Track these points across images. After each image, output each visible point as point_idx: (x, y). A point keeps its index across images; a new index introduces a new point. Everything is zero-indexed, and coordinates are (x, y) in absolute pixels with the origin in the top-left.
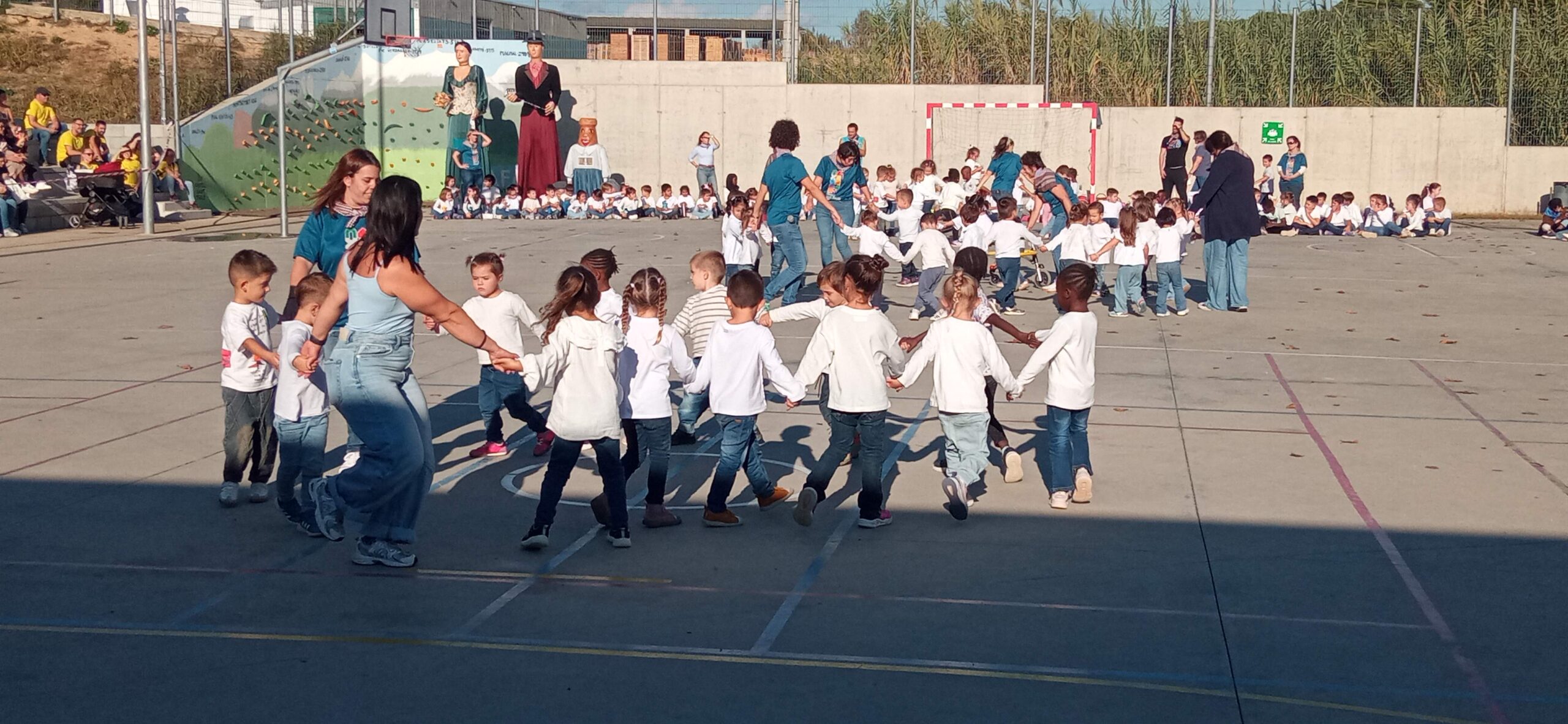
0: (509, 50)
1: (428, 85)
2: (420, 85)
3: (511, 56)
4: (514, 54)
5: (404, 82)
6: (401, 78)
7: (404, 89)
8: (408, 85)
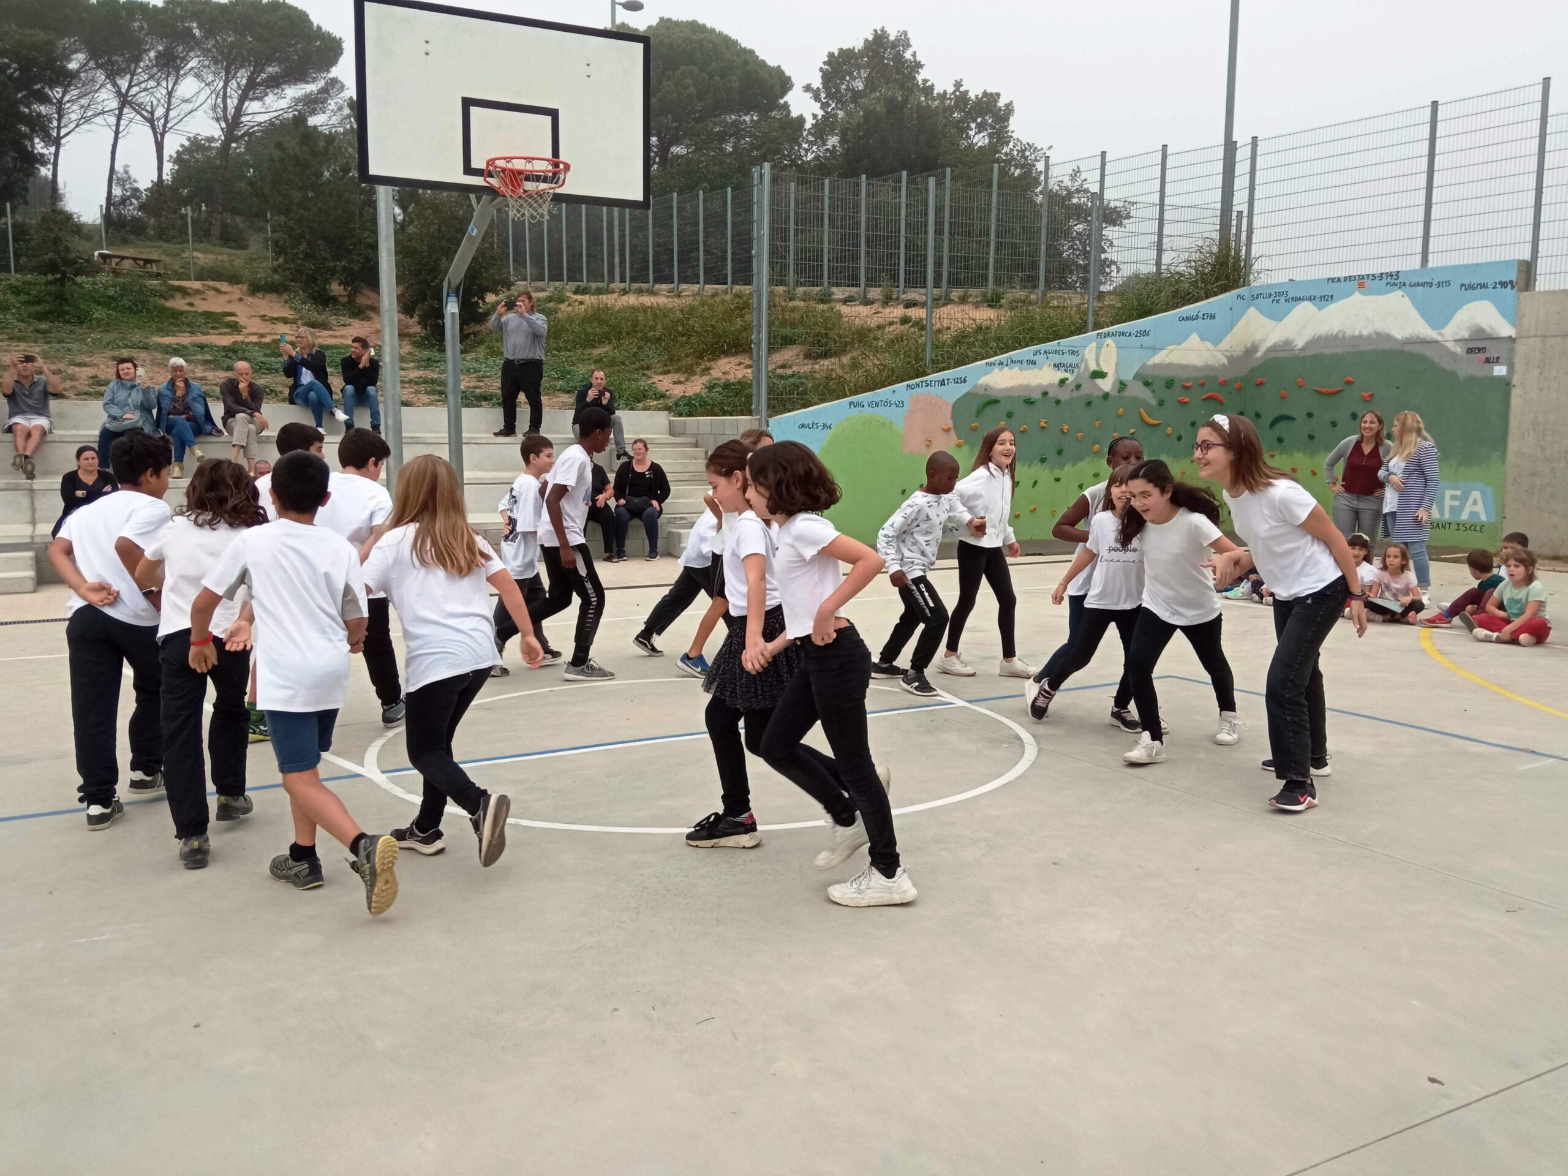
0: (1475, 281)
1: (1339, 350)
2: (1327, 352)
3: (1478, 291)
4: (1484, 286)
5: (1303, 349)
6: (1300, 343)
7: (1304, 358)
8: (1309, 353)
